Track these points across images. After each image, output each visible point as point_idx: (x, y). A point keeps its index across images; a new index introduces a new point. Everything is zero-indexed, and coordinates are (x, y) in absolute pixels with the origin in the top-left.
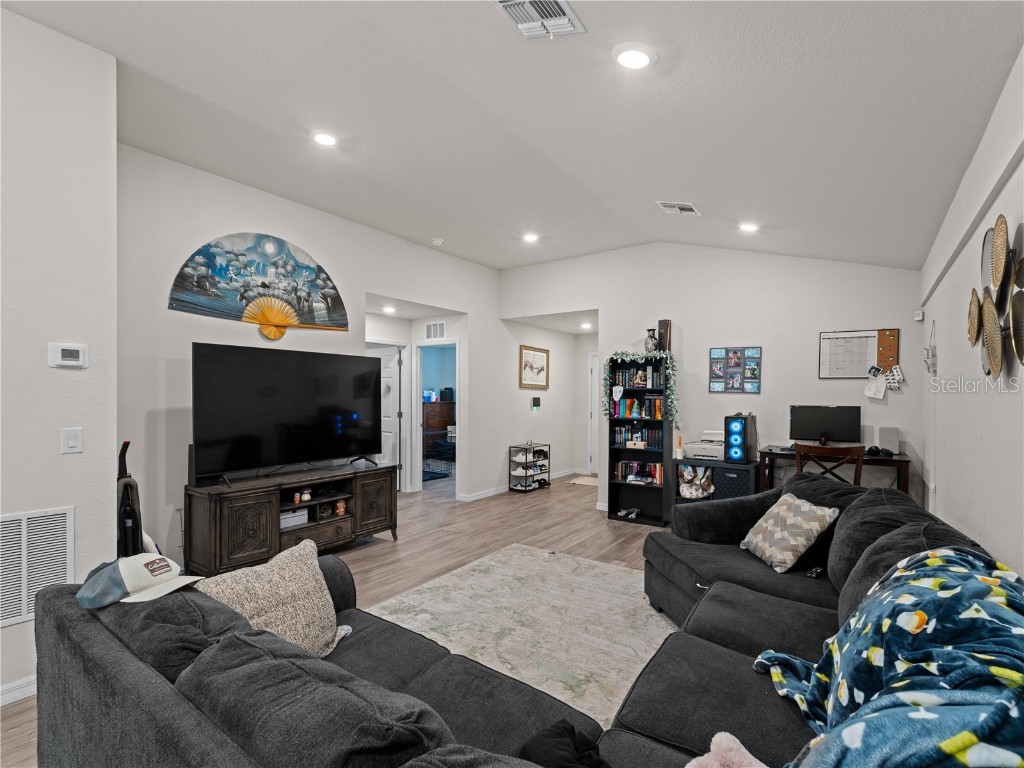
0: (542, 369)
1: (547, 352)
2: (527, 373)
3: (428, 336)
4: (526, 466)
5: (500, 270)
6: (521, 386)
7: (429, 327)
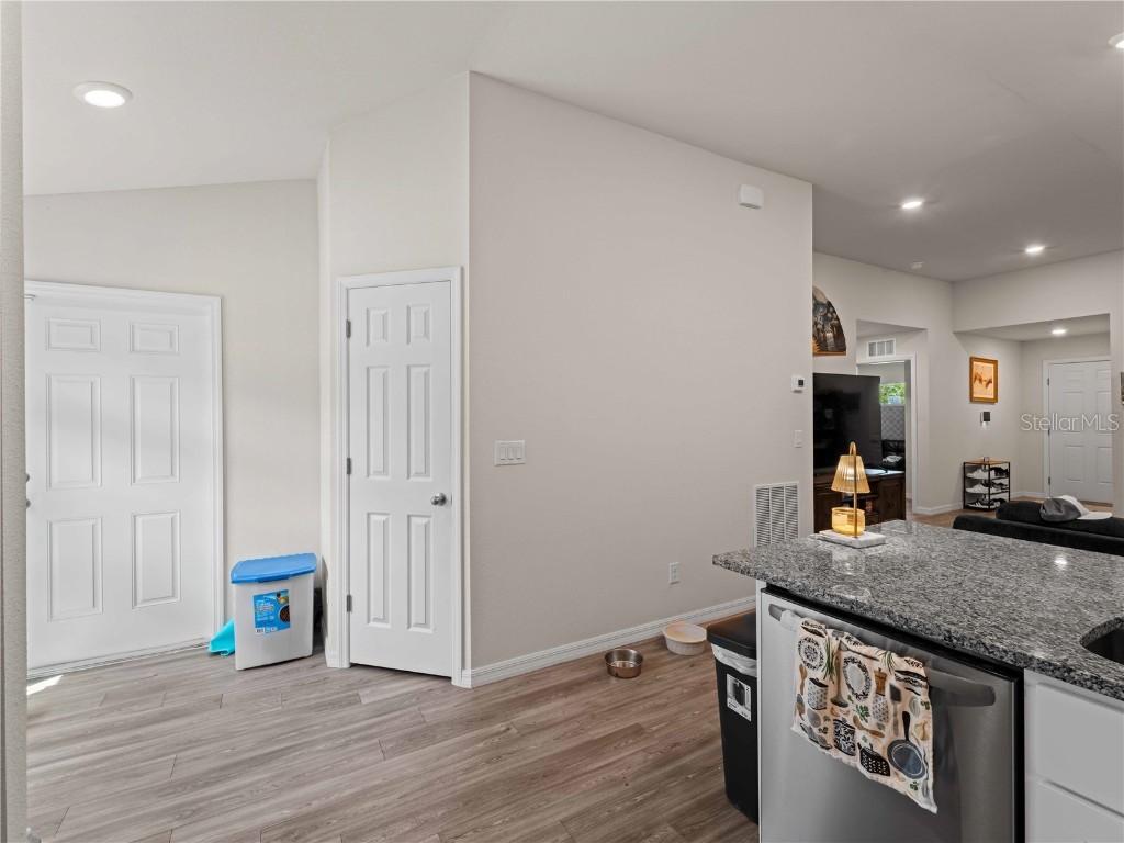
0: (990, 382)
1: (995, 362)
2: (977, 385)
3: (871, 354)
4: (988, 484)
5: (953, 283)
6: (972, 400)
7: (872, 345)
